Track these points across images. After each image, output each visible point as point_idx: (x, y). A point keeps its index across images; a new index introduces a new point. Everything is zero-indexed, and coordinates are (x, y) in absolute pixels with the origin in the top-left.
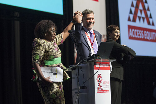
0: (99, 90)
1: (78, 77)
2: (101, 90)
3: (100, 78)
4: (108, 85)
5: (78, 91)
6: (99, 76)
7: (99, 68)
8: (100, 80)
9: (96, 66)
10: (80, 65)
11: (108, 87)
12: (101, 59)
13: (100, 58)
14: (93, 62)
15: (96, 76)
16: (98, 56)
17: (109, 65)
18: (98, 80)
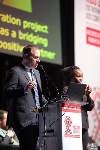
0: (67, 134)
1: (44, 119)
2: (70, 134)
3: (68, 122)
4: (79, 130)
5: (44, 134)
6: (68, 119)
8: (68, 123)
9: (64, 108)
10: (47, 107)
11: (79, 132)
14: (61, 104)
17: (80, 108)
18: (66, 123)
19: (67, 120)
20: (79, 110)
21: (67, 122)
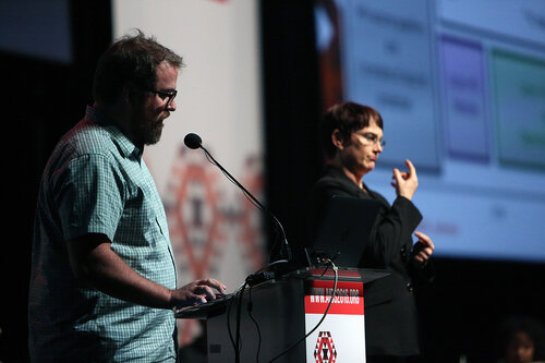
1: (236, 347)
3: (325, 351)
6: (325, 341)
7: (327, 309)
8: (325, 357)
9: (312, 297)
12: (335, 268)
13: (330, 264)
14: (302, 282)
15: (312, 343)
16: (322, 256)
17: (359, 295)
18: (320, 357)
19: (321, 346)
20: (356, 300)
21: (322, 354)
